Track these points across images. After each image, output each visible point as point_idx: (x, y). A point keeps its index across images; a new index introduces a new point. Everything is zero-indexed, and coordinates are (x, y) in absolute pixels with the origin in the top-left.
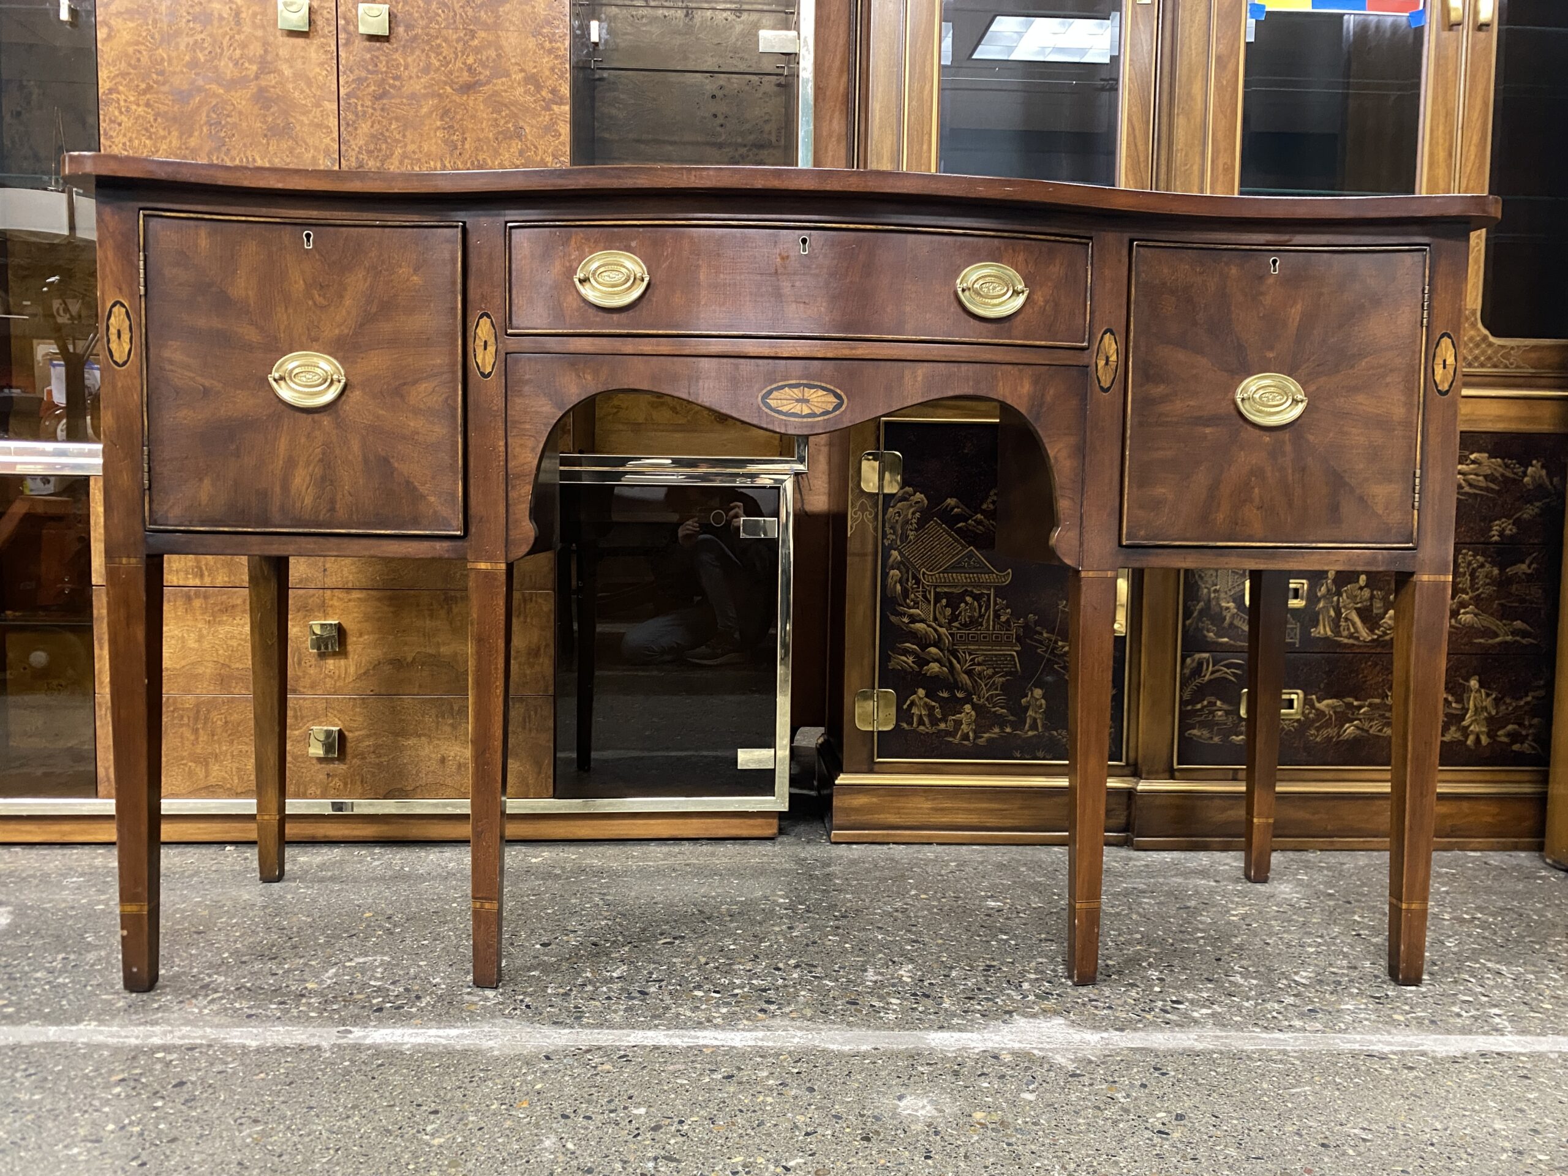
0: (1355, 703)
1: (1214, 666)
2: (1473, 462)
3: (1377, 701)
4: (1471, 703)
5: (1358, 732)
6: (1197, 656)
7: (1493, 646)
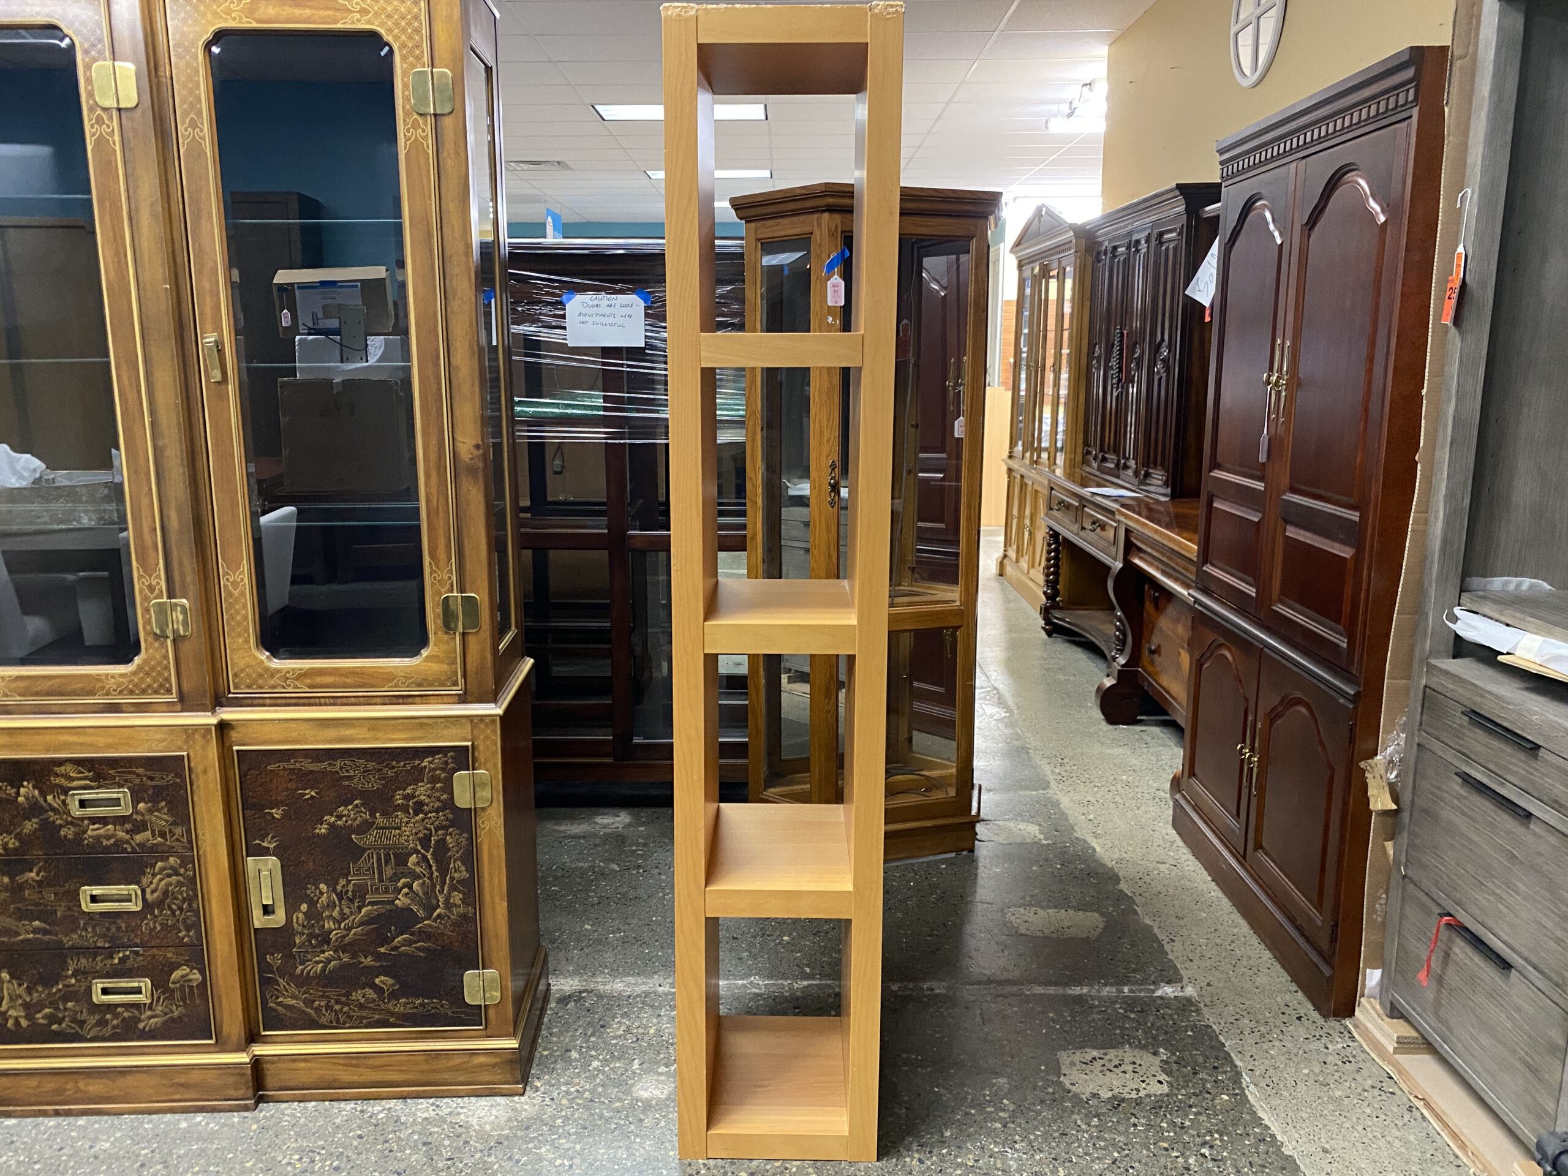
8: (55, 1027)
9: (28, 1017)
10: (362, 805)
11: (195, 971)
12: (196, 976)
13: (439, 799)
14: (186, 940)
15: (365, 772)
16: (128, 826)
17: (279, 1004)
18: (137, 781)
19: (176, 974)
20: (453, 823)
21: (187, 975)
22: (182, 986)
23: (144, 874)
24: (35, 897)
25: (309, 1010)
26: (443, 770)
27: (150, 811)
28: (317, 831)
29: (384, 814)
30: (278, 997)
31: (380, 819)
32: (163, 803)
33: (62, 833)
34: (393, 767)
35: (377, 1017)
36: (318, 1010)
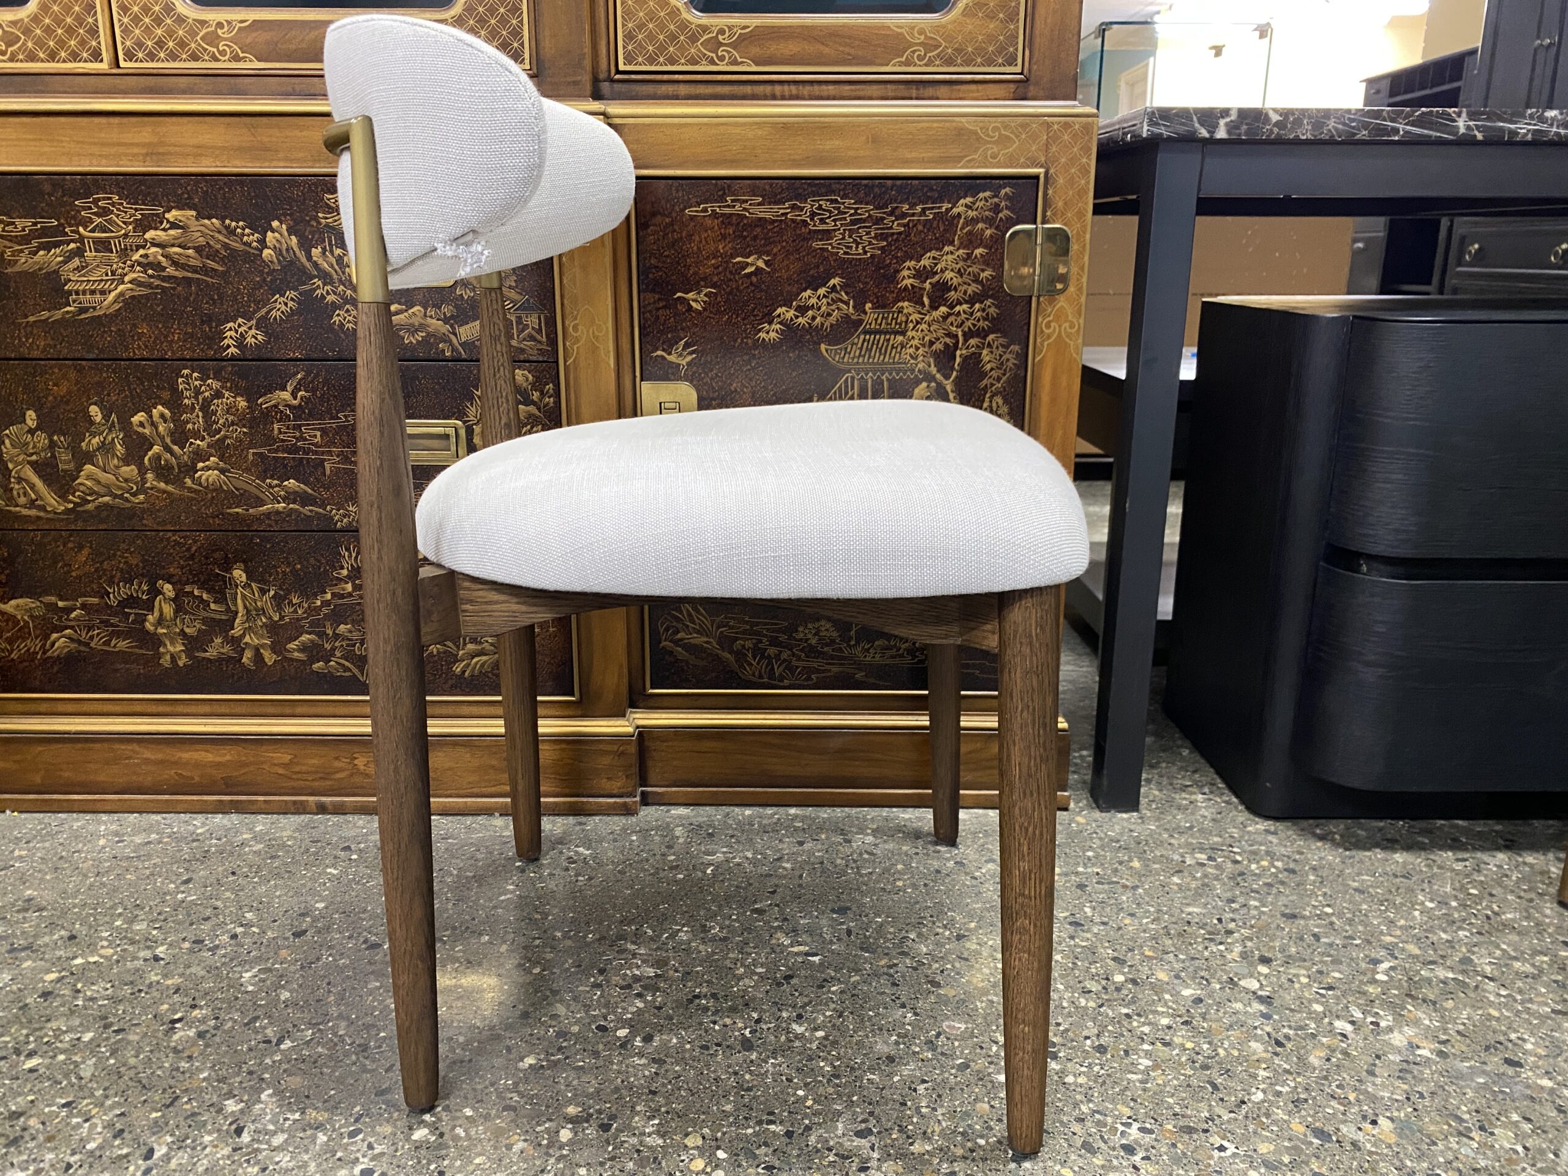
0: (61, 604)
2: (174, 225)
3: (95, 600)
4: (239, 601)
5: (73, 646)
7: (258, 519)
8: (318, 666)
9: (277, 647)
10: (844, 287)
13: (976, 280)
15: (853, 222)
16: (447, 310)
17: (677, 643)
20: (997, 325)
23: (470, 398)
24: (290, 437)
25: (727, 655)
26: (989, 222)
28: (762, 335)
29: (881, 305)
30: (678, 632)
31: (871, 316)
33: (335, 318)
34: (904, 215)
35: (835, 669)
36: (740, 655)
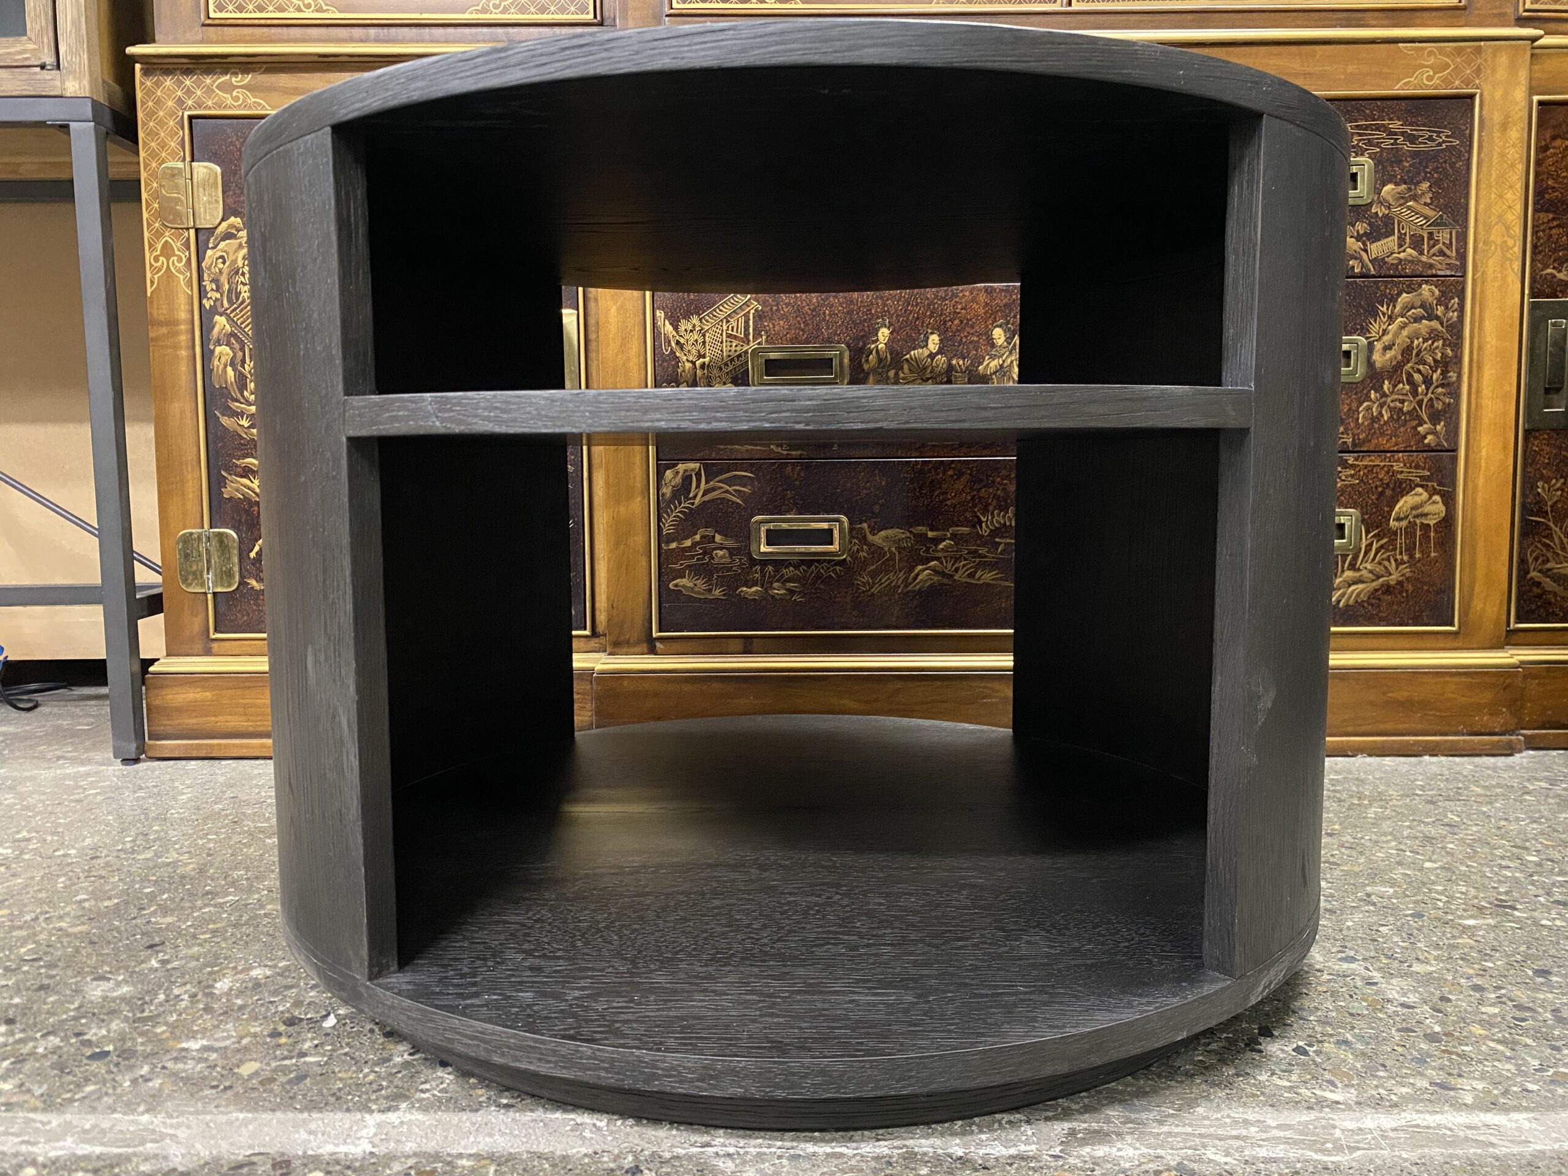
0: (931, 534)
1: (707, 482)
3: (966, 529)
5: (937, 578)
6: (681, 467)
11: (1437, 498)
12: (1436, 508)
14: (1430, 437)
16: (1361, 227)
18: (1387, 144)
19: (1405, 503)
21: (1421, 505)
22: (1411, 525)
23: (1375, 314)
27: (1402, 199)
32: (1425, 185)
